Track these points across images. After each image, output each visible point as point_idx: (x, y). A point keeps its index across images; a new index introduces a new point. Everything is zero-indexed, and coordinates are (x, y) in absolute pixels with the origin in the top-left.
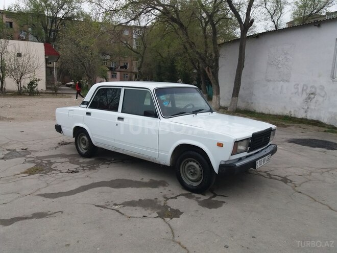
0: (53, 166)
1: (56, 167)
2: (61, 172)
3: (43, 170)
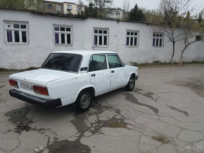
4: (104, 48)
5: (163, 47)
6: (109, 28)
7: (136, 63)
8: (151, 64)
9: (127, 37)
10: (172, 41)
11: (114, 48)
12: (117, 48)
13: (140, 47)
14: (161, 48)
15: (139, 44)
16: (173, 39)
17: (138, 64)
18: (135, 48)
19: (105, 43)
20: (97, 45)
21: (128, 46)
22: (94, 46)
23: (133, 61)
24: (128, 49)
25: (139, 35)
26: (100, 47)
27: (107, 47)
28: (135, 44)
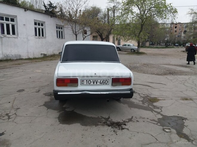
0: (142, 99)
1: (140, 98)
2: (139, 94)
3: (148, 99)
4: (14, 39)
5: (64, 39)
6: (16, 16)
7: (46, 55)
8: (58, 54)
9: (35, 28)
10: (74, 34)
11: (24, 38)
12: (27, 39)
13: (47, 38)
14: (63, 40)
15: (47, 36)
16: (76, 32)
17: (47, 55)
18: (43, 39)
19: (14, 33)
20: (4, 35)
21: (36, 37)
22: (2, 36)
23: (43, 53)
24: (37, 40)
25: (45, 26)
26: (9, 37)
27: (17, 38)
28: (43, 35)
